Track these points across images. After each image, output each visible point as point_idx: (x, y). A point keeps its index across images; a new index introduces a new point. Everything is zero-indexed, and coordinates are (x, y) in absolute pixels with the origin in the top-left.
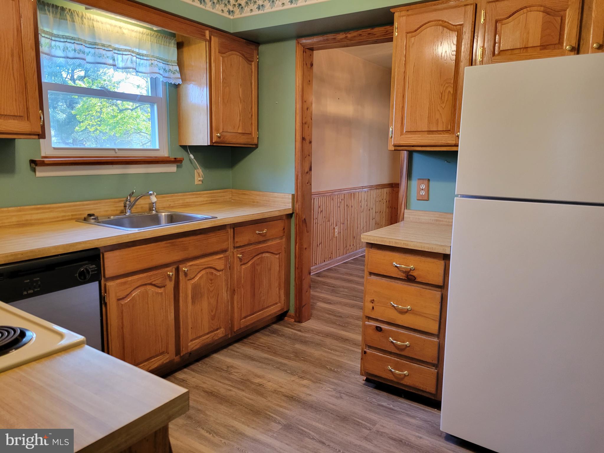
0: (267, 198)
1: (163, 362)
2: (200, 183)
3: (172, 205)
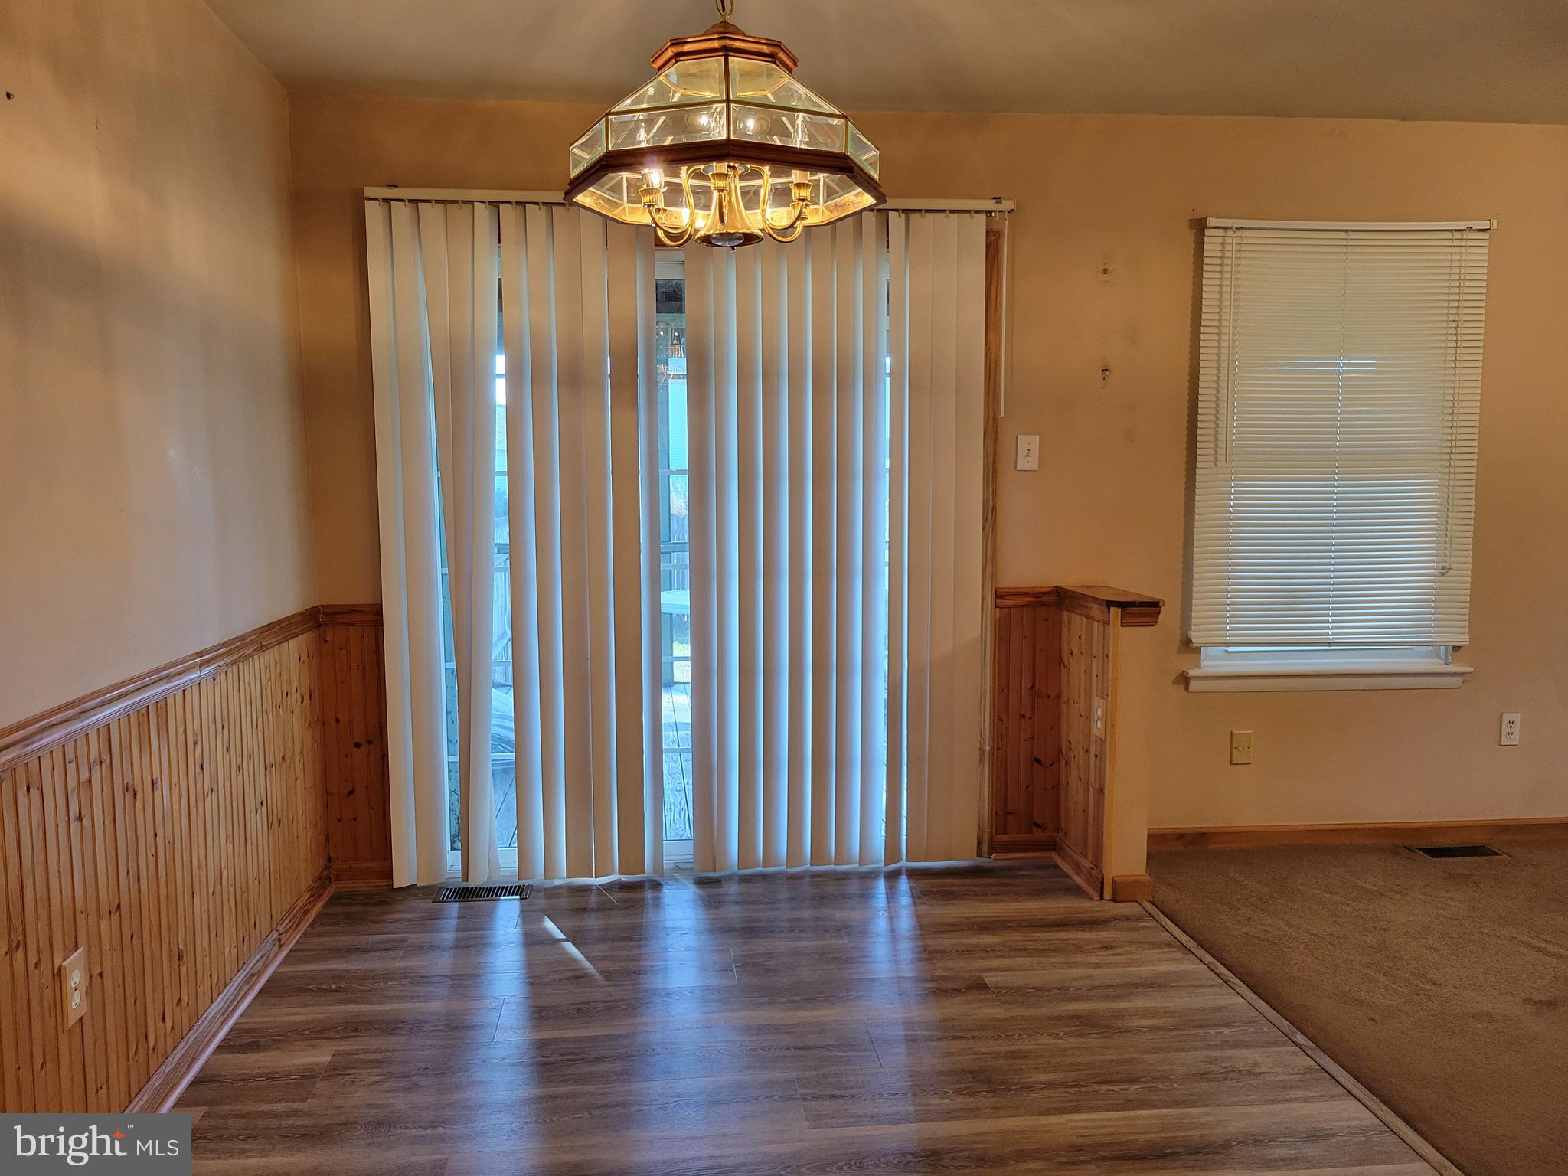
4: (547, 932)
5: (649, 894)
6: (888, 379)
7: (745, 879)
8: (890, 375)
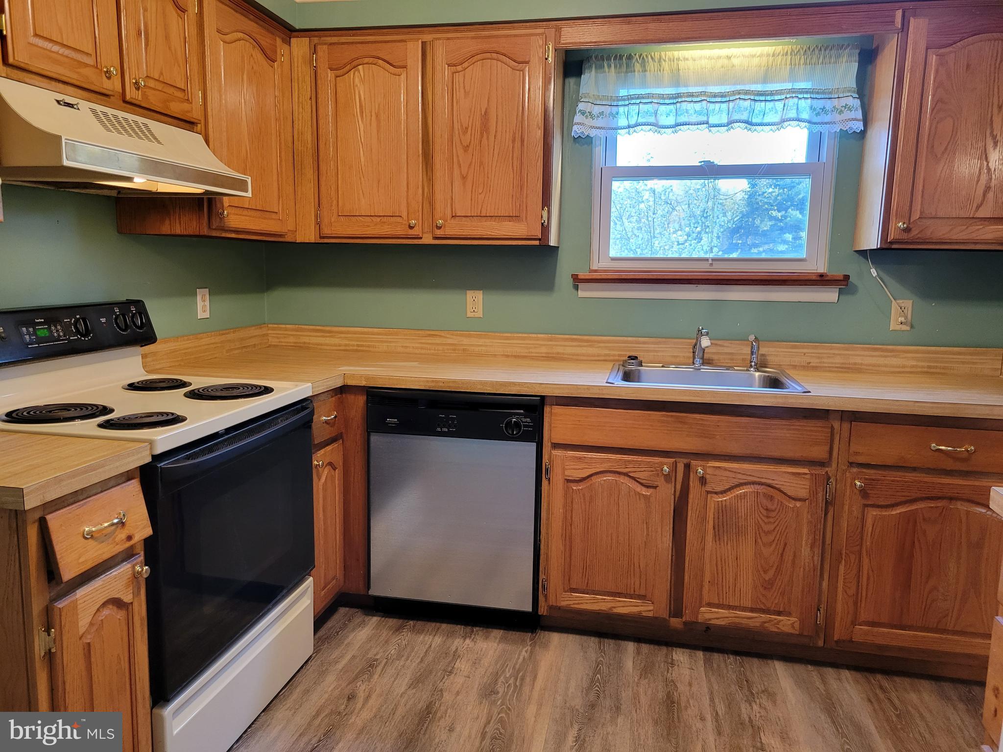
1: (640, 612)
2: (904, 328)
3: (814, 365)
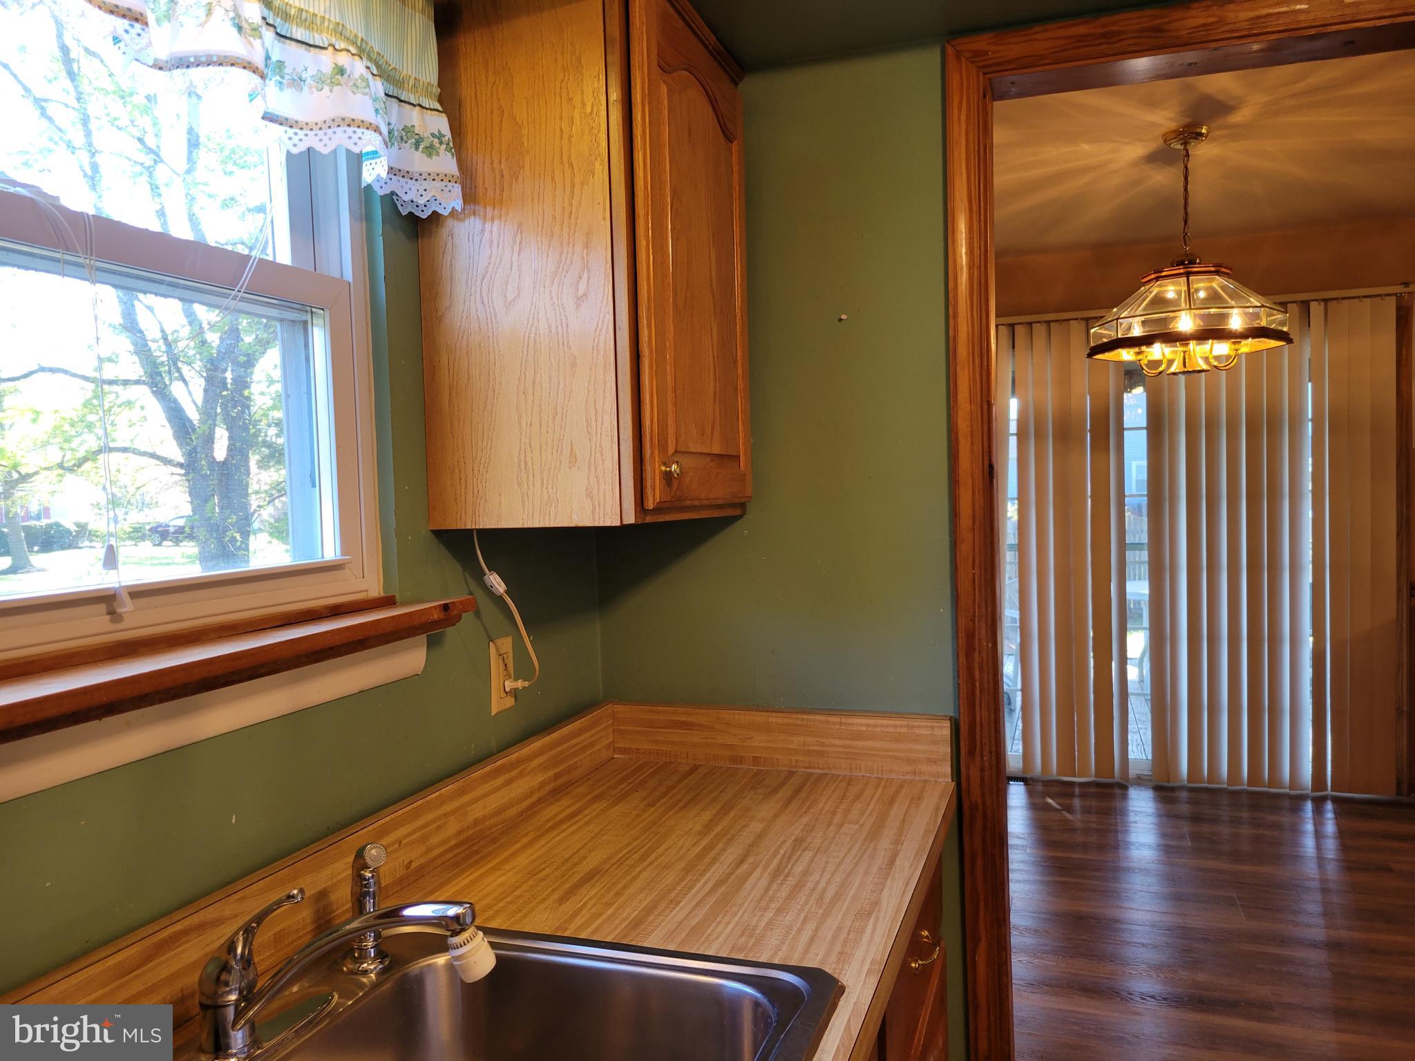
0: (810, 739)
2: (510, 702)
4: (1049, 804)
5: (1117, 791)
6: (1310, 423)
7: (1191, 790)
8: (1312, 420)
